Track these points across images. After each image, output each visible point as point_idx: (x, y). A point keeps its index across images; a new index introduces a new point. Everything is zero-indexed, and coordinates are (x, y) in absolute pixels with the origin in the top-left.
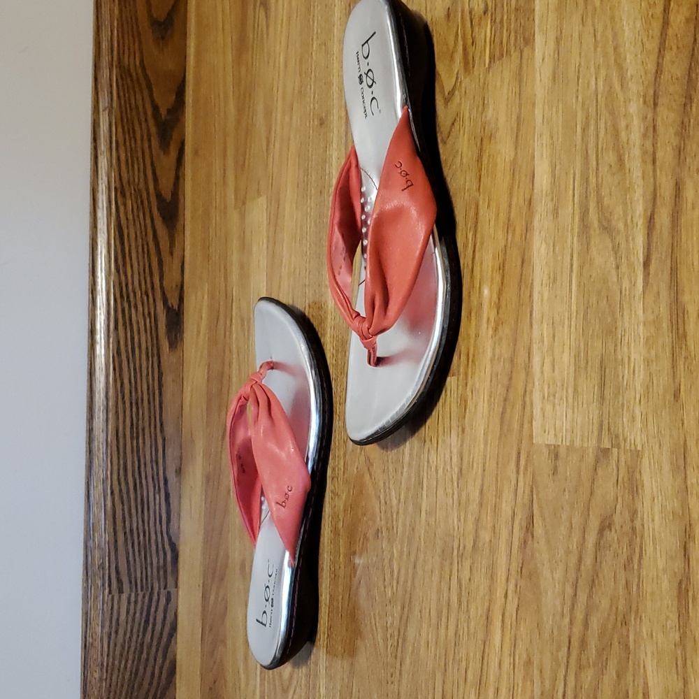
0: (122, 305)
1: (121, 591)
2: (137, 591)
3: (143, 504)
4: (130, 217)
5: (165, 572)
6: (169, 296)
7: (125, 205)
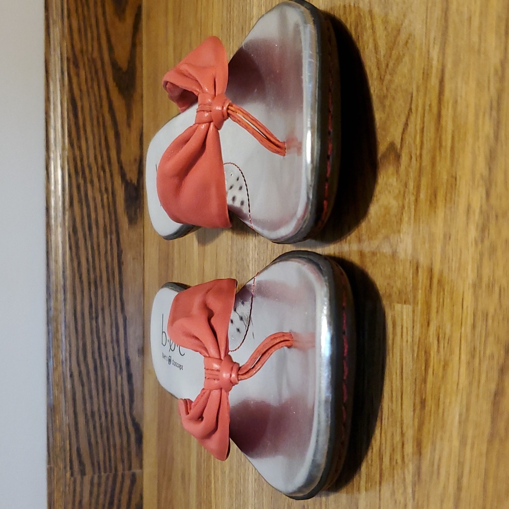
0: (77, 180)
1: (83, 473)
2: (100, 473)
3: (104, 386)
4: (84, 88)
5: (129, 454)
6: (127, 169)
7: (78, 75)
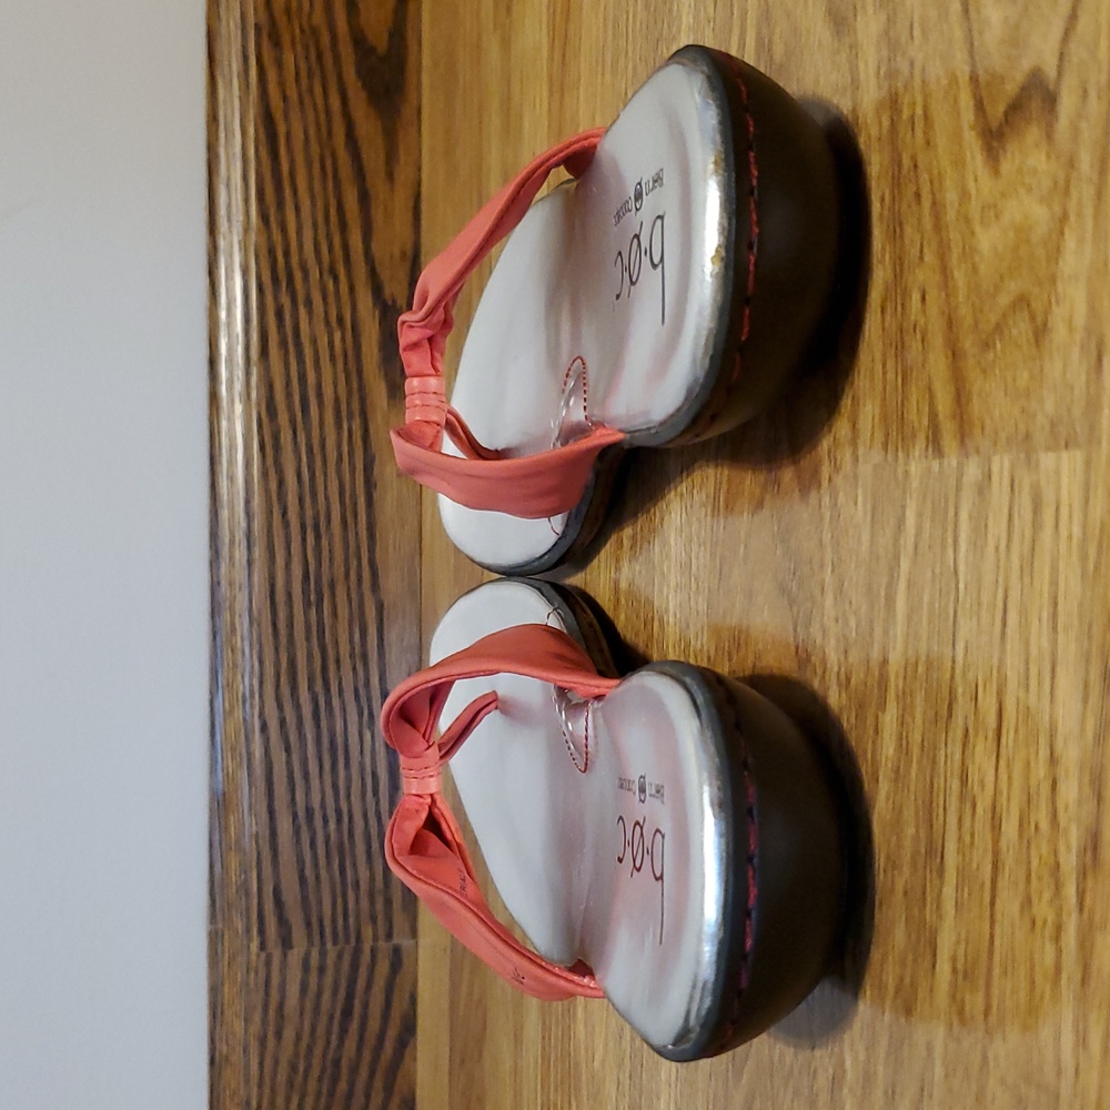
0: (276, 298)
1: (286, 943)
2: (323, 944)
3: (335, 752)
4: (293, 93)
5: (388, 903)
6: (385, 274)
7: (279, 65)
